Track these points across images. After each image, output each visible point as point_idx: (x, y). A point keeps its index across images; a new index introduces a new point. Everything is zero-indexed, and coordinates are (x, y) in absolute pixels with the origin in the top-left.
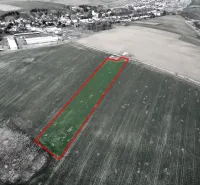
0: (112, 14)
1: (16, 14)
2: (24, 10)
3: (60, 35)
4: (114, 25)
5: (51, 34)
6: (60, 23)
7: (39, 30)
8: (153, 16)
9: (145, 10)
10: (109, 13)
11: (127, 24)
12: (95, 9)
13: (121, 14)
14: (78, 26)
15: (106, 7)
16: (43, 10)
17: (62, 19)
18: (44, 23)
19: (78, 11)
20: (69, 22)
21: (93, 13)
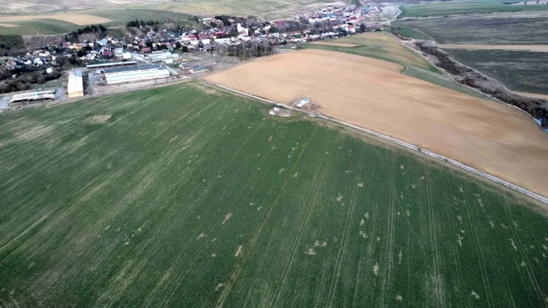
0: (272, 30)
1: (101, 30)
2: (115, 24)
3: (175, 66)
4: (276, 49)
5: (158, 64)
6: (178, 45)
7: (138, 57)
8: (343, 33)
9: (329, 23)
10: (267, 28)
11: (300, 47)
12: (243, 21)
13: (287, 30)
14: (211, 50)
15: (261, 18)
16: (151, 24)
17: (184, 38)
18: (149, 44)
19: (213, 25)
20: (195, 42)
21: (240, 28)
